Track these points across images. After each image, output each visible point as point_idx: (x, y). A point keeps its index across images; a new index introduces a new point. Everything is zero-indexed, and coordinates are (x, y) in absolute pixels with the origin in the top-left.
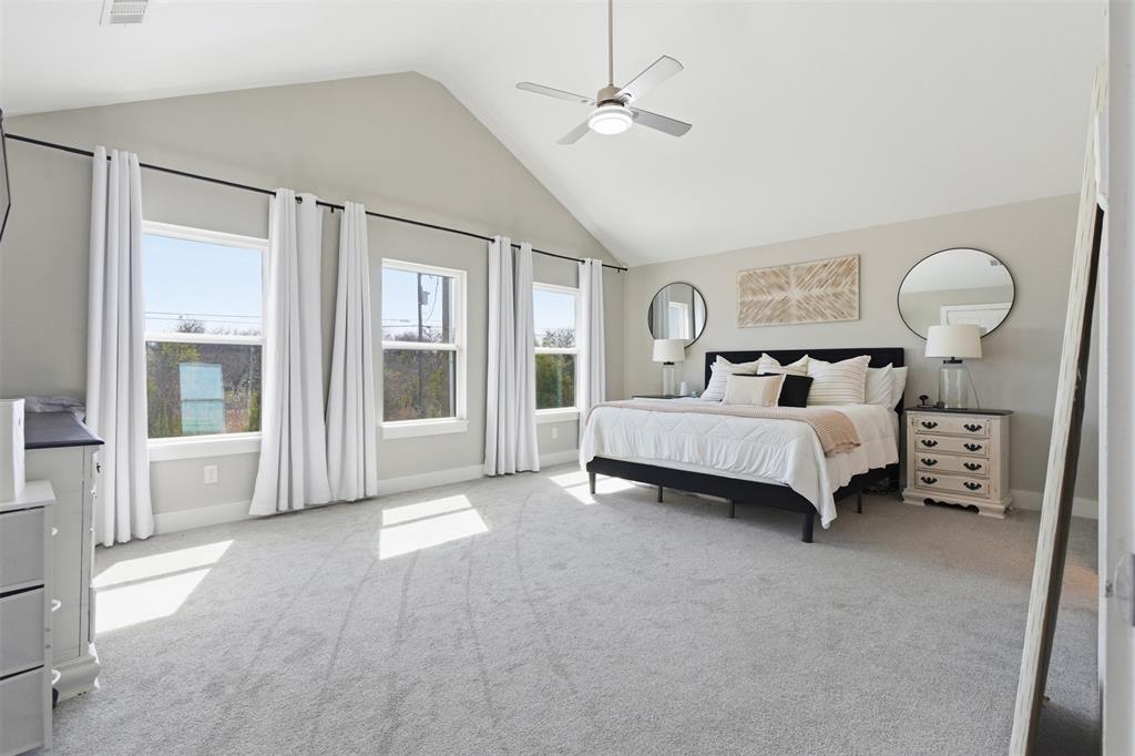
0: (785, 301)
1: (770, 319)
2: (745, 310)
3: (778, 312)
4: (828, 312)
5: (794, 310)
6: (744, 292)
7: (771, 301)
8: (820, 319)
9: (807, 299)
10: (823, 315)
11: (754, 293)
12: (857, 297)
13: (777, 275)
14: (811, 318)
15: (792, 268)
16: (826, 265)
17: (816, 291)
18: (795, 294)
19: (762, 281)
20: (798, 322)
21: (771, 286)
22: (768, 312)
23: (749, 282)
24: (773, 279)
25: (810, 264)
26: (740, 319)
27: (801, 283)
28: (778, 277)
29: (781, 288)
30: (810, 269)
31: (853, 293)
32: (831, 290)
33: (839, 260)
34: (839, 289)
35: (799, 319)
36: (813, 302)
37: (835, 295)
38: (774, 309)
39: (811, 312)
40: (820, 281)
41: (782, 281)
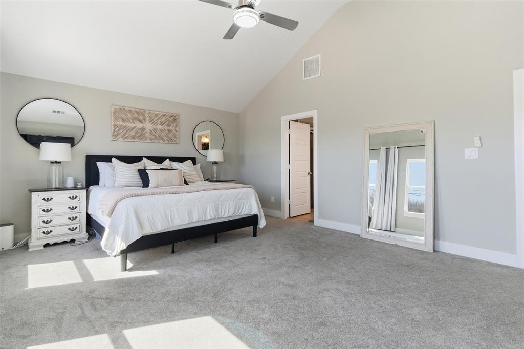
0: (143, 129)
1: (133, 137)
2: (117, 130)
3: (138, 135)
4: (165, 138)
5: (147, 135)
6: (116, 119)
7: (134, 128)
8: (161, 141)
9: (155, 130)
10: (163, 140)
11: (123, 120)
12: (177, 134)
13: (138, 113)
14: (157, 140)
15: (147, 112)
16: (164, 115)
17: (159, 127)
18: (148, 126)
19: (129, 115)
20: (150, 141)
21: (135, 119)
22: (133, 133)
23: (119, 113)
24: (136, 115)
25: (157, 112)
26: (113, 135)
27: (151, 121)
28: (139, 115)
29: (141, 121)
30: (156, 115)
31: (176, 131)
32: (166, 128)
33: (170, 114)
34: (170, 128)
35: (151, 140)
36: (158, 132)
37: (169, 130)
38: (137, 132)
39: (156, 137)
40: (161, 122)
41: (141, 118)
